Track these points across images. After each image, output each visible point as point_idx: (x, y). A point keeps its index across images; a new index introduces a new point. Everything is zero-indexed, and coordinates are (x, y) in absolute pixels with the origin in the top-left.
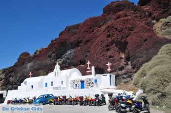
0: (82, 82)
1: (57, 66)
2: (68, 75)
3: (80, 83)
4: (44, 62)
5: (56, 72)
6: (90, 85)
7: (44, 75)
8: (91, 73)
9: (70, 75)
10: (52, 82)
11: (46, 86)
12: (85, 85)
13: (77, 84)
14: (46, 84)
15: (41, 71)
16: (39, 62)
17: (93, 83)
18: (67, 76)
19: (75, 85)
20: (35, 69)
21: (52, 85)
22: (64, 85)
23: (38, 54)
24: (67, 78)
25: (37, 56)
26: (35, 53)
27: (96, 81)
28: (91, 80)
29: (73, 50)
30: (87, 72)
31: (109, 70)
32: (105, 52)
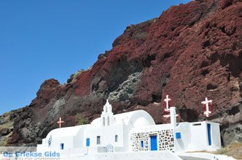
0: (153, 137)
1: (108, 107)
2: (127, 124)
3: (149, 139)
4: (85, 98)
5: (106, 118)
6: (167, 144)
7: (85, 123)
8: (168, 121)
9: (131, 123)
10: (99, 137)
11: (88, 144)
12: (158, 144)
13: (144, 142)
14: (88, 140)
15: (78, 116)
16: (76, 98)
17: (172, 140)
18: (124, 126)
19: (140, 143)
20: (69, 112)
21: (98, 142)
22: (120, 144)
23: (75, 83)
24: (126, 128)
25: (72, 86)
26: (69, 81)
27: (178, 136)
28: (170, 134)
29: (139, 74)
30: (165, 116)
31: (207, 113)
32: (198, 78)
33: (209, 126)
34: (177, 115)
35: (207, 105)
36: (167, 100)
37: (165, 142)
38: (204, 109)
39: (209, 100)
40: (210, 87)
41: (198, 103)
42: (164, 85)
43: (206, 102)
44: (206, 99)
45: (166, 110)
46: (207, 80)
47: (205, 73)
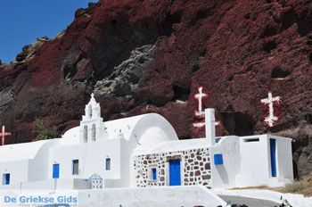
0: (174, 162)
1: (93, 106)
2: (127, 137)
3: (167, 165)
4: (51, 89)
5: (90, 127)
6: (198, 173)
7: (50, 136)
8: (201, 133)
9: (135, 136)
10: (76, 162)
11: (56, 174)
12: (183, 173)
13: (158, 170)
14: (56, 167)
15: (38, 123)
16: (33, 89)
17: (208, 167)
18: (123, 141)
19: (150, 173)
20: (20, 116)
21: (75, 171)
22: (114, 173)
23: (30, 62)
24: (125, 146)
25: (25, 68)
26: (20, 58)
27: (219, 159)
28: (203, 156)
29: (150, 49)
30: (195, 125)
31: (271, 119)
32: (257, 57)
33: (272, 142)
34: (217, 124)
35: (271, 106)
36: (200, 96)
37: (194, 171)
38: (266, 113)
39: (273, 96)
40: (277, 72)
41: (255, 102)
42: (196, 68)
43: (270, 100)
44: (270, 95)
45: (197, 114)
46: (272, 59)
47: (269, 47)
